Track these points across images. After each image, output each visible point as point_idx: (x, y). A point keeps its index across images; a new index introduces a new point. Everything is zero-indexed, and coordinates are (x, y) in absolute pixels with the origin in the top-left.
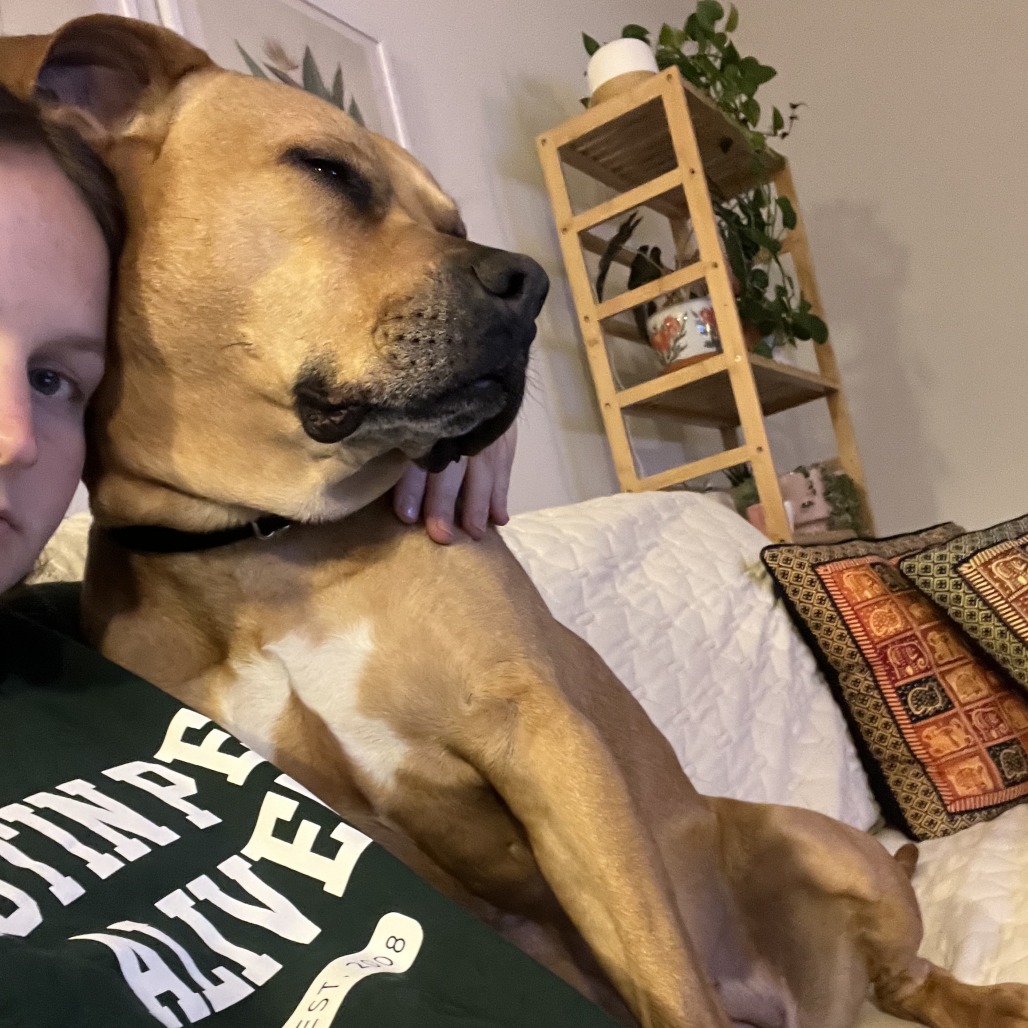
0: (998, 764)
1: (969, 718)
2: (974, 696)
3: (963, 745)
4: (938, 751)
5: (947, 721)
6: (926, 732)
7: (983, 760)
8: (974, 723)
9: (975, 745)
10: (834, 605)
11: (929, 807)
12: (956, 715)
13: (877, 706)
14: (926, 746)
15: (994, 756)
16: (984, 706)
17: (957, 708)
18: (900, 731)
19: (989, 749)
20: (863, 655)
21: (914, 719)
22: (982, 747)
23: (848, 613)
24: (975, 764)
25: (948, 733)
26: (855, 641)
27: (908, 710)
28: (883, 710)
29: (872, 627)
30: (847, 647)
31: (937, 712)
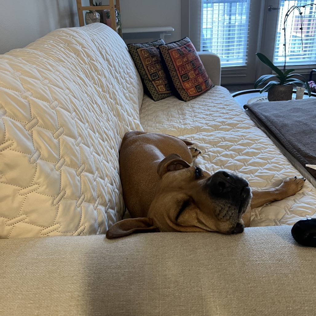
0: (197, 89)
1: (192, 81)
2: (193, 77)
3: (191, 86)
4: (187, 87)
5: (188, 81)
6: (185, 83)
7: (194, 88)
8: (193, 82)
9: (193, 86)
10: (171, 58)
11: (186, 96)
12: (190, 80)
13: (177, 78)
14: (185, 86)
15: (196, 88)
16: (194, 79)
17: (190, 79)
18: (181, 83)
19: (195, 86)
20: (175, 69)
21: (183, 81)
22: (194, 86)
23: (173, 60)
24: (193, 89)
25: (188, 84)
26: (174, 66)
27: (182, 80)
28: (178, 79)
29: (177, 63)
30: (172, 67)
31: (187, 80)
